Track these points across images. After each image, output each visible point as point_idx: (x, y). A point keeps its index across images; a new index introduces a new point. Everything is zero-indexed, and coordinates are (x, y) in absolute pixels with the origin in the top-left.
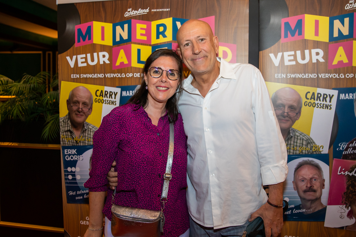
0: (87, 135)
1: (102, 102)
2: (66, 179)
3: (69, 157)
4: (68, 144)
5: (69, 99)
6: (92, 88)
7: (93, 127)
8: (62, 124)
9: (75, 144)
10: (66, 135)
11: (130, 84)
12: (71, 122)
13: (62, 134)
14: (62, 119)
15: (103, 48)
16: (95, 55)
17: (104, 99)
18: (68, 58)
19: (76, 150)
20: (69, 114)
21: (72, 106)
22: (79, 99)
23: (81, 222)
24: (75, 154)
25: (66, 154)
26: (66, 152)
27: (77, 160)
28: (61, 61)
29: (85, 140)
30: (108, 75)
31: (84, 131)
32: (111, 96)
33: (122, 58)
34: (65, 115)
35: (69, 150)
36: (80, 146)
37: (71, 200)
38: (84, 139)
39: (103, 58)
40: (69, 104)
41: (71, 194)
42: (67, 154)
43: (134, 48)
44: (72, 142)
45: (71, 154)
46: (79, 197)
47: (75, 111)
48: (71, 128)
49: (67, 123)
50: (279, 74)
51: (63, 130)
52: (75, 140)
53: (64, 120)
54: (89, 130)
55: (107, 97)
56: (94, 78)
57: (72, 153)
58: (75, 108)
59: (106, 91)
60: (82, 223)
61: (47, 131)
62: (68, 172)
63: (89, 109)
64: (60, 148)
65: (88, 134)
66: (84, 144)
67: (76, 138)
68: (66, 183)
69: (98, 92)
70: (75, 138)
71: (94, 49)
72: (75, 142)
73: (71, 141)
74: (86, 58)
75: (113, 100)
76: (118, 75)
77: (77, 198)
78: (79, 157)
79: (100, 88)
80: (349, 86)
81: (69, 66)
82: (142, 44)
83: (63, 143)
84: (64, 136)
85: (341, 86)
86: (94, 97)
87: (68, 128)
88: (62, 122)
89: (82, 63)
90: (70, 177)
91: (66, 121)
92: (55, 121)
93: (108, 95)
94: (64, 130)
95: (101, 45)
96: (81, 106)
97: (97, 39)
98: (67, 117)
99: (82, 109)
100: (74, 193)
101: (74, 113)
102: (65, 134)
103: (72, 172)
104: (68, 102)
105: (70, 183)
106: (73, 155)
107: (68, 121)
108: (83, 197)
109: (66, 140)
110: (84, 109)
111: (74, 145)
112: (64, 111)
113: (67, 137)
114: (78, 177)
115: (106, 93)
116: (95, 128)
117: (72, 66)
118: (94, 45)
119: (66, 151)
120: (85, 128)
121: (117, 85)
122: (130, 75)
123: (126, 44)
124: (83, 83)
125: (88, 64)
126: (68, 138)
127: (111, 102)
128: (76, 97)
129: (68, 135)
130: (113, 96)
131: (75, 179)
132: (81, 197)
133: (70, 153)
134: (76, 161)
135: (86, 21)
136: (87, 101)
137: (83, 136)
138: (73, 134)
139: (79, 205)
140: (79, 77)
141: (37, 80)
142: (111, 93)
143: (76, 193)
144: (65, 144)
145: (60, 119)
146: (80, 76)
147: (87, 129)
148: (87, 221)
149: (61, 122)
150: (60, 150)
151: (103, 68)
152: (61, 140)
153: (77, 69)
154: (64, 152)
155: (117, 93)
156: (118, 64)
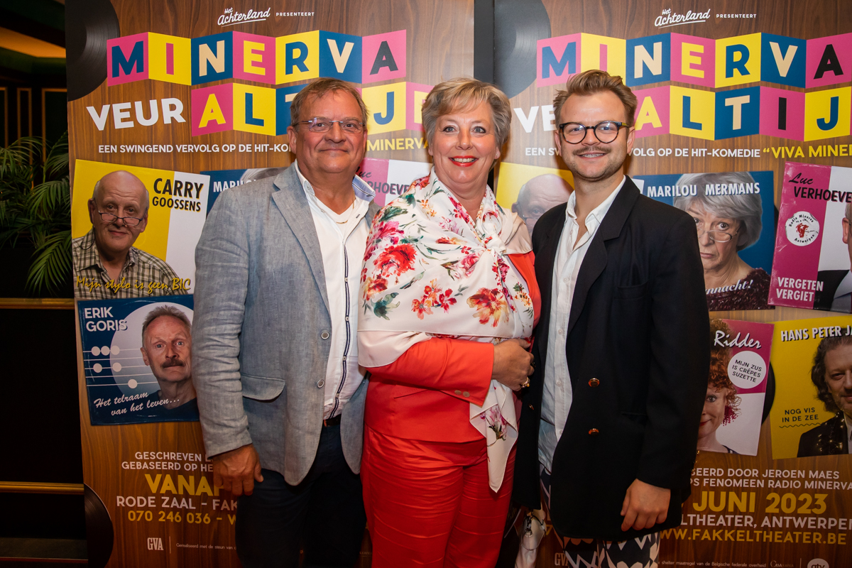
0: (135, 275)
1: (170, 204)
2: (87, 373)
3: (95, 324)
4: (92, 296)
5: (94, 199)
6: (147, 176)
7: (149, 259)
8: (76, 252)
9: (109, 296)
10: (88, 277)
11: (229, 167)
12: (99, 248)
13: (79, 274)
14: (76, 242)
15: (172, 90)
16: (153, 103)
17: (174, 198)
18: (91, 110)
19: (110, 308)
20: (94, 230)
21: (101, 214)
22: (118, 199)
23: (125, 465)
24: (109, 318)
25: (87, 317)
26: (86, 313)
27: (114, 329)
28: (75, 118)
29: (132, 287)
30: (182, 148)
31: (129, 268)
32: (188, 191)
33: (212, 111)
34: (85, 234)
35: (94, 309)
36: (121, 299)
37: (101, 417)
38: (129, 284)
39: (171, 111)
40: (94, 209)
41: (100, 404)
42: (91, 317)
43: (239, 91)
44: (101, 292)
45: (99, 317)
46: (119, 410)
47: (108, 225)
48: (99, 261)
49: (88, 251)
50: (533, 149)
51: (80, 267)
52: (108, 287)
53: (82, 243)
54: (142, 264)
55: (180, 195)
56: (152, 153)
57: (103, 316)
58: (107, 218)
59: (177, 182)
60: (125, 467)
61: (40, 268)
62: (92, 356)
63: (140, 220)
64: (74, 306)
65: (138, 274)
66: (129, 296)
67: (110, 283)
68: (89, 381)
69: (159, 182)
70: (108, 283)
71: (150, 90)
72: (108, 291)
73: (98, 289)
74: (132, 111)
75: (194, 199)
76: (203, 148)
77: (113, 413)
78: (119, 324)
79: (165, 174)
80: (664, 172)
81: (94, 127)
82: (255, 84)
83: (81, 294)
84: (84, 279)
85: (650, 173)
86: (152, 194)
87: (93, 260)
88: (79, 249)
89: (124, 120)
90: (98, 368)
91: (86, 246)
92: (59, 247)
93: (183, 190)
94: (82, 265)
95: (166, 84)
96: (121, 213)
97: (156, 70)
98: (90, 237)
99: (123, 219)
100: (108, 403)
101: (106, 229)
102: (84, 274)
103: (101, 356)
104: (92, 205)
105: (98, 381)
106: (105, 320)
107: (91, 246)
108: (128, 409)
109: (87, 288)
110: (127, 220)
111: (107, 298)
112: (81, 225)
113: (89, 282)
114: (116, 367)
115: (179, 185)
116: (154, 260)
117: (101, 126)
118: (152, 83)
119: (88, 311)
120: (132, 260)
121: (202, 168)
122: (231, 148)
123: (222, 83)
124: (125, 164)
125: (136, 123)
126: (92, 283)
127: (189, 204)
128: (110, 193)
129: (92, 277)
130: (194, 192)
131: (109, 372)
132: (124, 411)
133: (96, 316)
134: (112, 333)
135: (132, 31)
136: (136, 203)
137: (127, 279)
138: (103, 275)
139: (119, 427)
140: (116, 151)
141: (15, 157)
142: (189, 186)
143: (112, 401)
144: (86, 296)
145: (73, 241)
146: (119, 149)
147: (137, 263)
148: (138, 460)
149: (75, 248)
150: (74, 311)
151: (171, 133)
152: (76, 287)
153: (111, 134)
154: (82, 315)
155: (202, 185)
156: (203, 123)
